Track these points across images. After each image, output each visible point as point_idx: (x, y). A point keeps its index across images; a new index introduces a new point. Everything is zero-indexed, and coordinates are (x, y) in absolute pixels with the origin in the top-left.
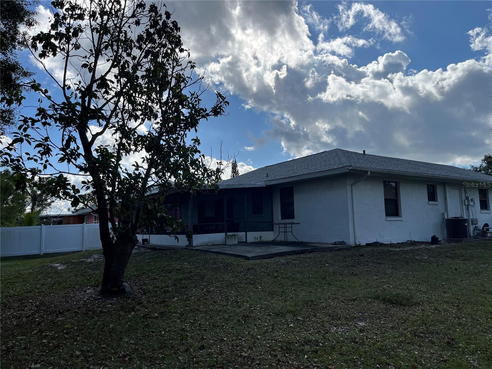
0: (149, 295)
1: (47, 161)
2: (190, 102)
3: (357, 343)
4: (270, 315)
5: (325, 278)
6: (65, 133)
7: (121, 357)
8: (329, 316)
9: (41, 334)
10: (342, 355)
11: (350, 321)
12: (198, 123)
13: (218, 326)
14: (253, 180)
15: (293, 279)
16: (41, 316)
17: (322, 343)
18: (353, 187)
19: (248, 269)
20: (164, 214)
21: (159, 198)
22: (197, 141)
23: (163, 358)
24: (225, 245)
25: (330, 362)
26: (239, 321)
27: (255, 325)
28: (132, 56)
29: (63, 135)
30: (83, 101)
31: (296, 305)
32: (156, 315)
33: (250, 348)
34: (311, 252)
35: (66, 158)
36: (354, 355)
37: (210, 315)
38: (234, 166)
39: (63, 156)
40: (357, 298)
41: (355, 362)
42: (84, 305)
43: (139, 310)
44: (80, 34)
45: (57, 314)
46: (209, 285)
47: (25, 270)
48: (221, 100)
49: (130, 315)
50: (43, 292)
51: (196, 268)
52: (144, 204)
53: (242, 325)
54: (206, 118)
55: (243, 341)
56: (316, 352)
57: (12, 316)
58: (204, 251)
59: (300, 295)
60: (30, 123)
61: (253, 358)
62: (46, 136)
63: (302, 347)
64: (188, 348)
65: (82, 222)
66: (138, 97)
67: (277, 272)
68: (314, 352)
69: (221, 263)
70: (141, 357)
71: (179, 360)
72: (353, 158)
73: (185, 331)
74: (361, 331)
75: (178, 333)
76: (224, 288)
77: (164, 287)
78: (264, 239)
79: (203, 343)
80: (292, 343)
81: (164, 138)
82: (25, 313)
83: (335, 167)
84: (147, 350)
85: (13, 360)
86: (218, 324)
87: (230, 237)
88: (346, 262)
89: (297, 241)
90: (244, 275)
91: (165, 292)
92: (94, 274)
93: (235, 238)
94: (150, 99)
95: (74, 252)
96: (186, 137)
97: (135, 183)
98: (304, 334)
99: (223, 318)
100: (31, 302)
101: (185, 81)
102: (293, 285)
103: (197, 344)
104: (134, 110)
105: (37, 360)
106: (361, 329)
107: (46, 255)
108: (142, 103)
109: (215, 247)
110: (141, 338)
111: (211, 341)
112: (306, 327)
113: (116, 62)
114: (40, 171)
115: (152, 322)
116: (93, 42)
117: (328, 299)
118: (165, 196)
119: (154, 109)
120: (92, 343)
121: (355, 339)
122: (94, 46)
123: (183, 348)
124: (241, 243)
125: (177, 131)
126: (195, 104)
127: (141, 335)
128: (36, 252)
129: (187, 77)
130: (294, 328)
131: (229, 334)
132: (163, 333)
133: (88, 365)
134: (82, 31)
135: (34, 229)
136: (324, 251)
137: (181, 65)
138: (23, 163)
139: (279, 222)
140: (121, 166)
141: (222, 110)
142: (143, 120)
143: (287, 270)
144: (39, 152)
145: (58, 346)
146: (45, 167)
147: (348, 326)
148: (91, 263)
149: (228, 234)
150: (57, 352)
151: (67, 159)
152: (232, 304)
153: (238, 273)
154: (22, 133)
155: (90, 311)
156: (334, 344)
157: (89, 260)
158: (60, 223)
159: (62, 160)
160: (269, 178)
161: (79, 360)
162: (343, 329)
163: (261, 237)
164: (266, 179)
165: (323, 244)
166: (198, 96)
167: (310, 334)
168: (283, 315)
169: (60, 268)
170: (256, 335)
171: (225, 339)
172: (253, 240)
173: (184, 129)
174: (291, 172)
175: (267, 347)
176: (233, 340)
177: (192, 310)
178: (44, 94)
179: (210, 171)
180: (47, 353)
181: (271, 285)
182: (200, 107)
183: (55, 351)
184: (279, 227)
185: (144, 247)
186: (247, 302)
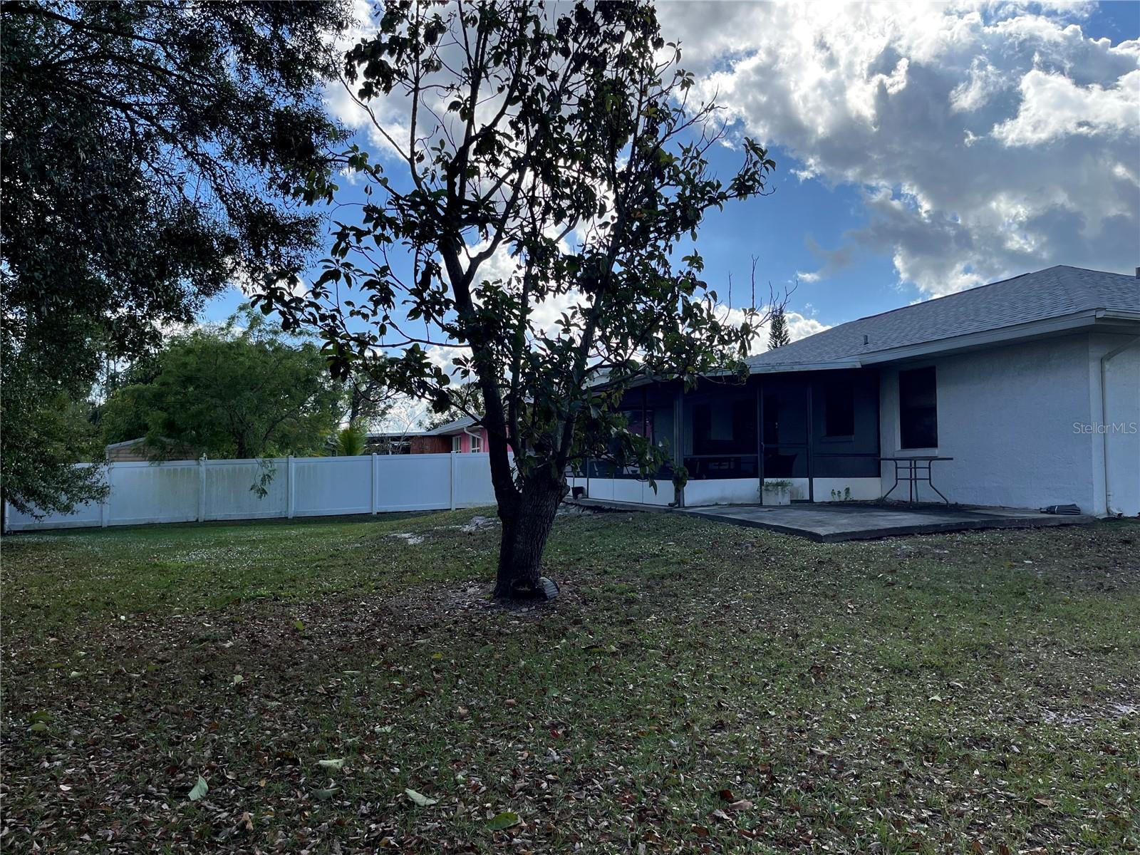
0: (594, 607)
1: (386, 318)
2: (681, 169)
3: (1114, 752)
4: (879, 671)
5: (1024, 594)
6: (420, 257)
7: (548, 728)
8: (1037, 684)
9: (389, 668)
10: (1073, 776)
11: (1094, 701)
12: (698, 217)
13: (753, 684)
14: (828, 353)
15: (937, 591)
16: (384, 633)
17: (1018, 746)
18: (1107, 366)
19: (819, 562)
20: (625, 431)
21: (609, 396)
22: (695, 261)
23: (636, 738)
24: (760, 505)
25: (1041, 791)
26: (802, 676)
27: (843, 689)
28: (549, 73)
29: (416, 261)
30: (451, 185)
31: (946, 653)
32: (614, 648)
33: (834, 739)
34: (983, 529)
35: (422, 310)
36: (1107, 780)
37: (734, 659)
38: (778, 324)
39: (415, 305)
40: (1113, 647)
41: (1107, 796)
42: (465, 617)
43: (577, 636)
44: (439, 35)
45: (414, 632)
46: (727, 592)
47: (347, 543)
48: (755, 158)
49: (558, 643)
50: (385, 587)
51: (695, 553)
52: (582, 407)
53: (810, 686)
54: (718, 203)
55: (816, 721)
56: (1005, 765)
57: (331, 630)
58: (713, 517)
59: (955, 630)
60: (352, 239)
61: (842, 761)
62: (383, 264)
63: (965, 751)
64: (688, 724)
65: (448, 449)
66: (565, 167)
67: (893, 572)
68: (1000, 764)
69: (753, 546)
70: (589, 732)
71: (671, 746)
72: (1107, 288)
73: (678, 689)
74: (1124, 726)
75: (664, 691)
76: (761, 602)
77: (627, 591)
78: (856, 496)
79: (722, 716)
80: (938, 738)
81: (620, 257)
82: (355, 625)
83: (1055, 314)
84: (600, 718)
85: (339, 714)
86: (754, 679)
87: (770, 488)
88: (1081, 556)
89: (942, 501)
90: (809, 575)
91: (630, 602)
92: (479, 556)
93: (783, 491)
94: (589, 169)
95: (434, 511)
96: (670, 252)
97: (560, 363)
98: (969, 721)
99: (764, 667)
100: (363, 606)
101: (670, 121)
102: (935, 606)
103: (706, 717)
104: (555, 196)
105: (386, 719)
106: (1124, 722)
107: (383, 516)
108: (571, 180)
109: (735, 510)
110: (586, 692)
111: (740, 715)
112: (974, 704)
113: (517, 90)
114: (374, 339)
115: (605, 663)
116: (467, 50)
117: (1034, 645)
118: (622, 392)
119: (598, 193)
120: (487, 693)
121: (1108, 742)
122: (469, 58)
123: (676, 723)
124: (797, 503)
125: (650, 239)
126: (692, 172)
127: (585, 687)
128: (364, 509)
129: (675, 110)
130: (943, 704)
131: (779, 703)
132: (631, 687)
133: (483, 737)
134: (442, 30)
135: (358, 461)
136: (1019, 529)
137: (660, 81)
138: (341, 322)
139: (897, 455)
140: (531, 324)
141: (758, 182)
142: (573, 219)
143: (920, 570)
144: (371, 299)
145: (422, 694)
146: (383, 330)
147: (1088, 713)
148: (470, 534)
149: (766, 480)
150: (421, 706)
151: (424, 312)
152: (783, 638)
153: (795, 570)
154: (338, 261)
155: (477, 630)
156: (1051, 750)
157: (467, 529)
158: (406, 450)
159: (414, 314)
160: (871, 347)
161: (466, 725)
162: (1074, 717)
163: (847, 490)
164: (862, 349)
165: (1015, 510)
166: (699, 154)
167: (985, 722)
168: (912, 674)
169: (411, 542)
170: (846, 712)
171: (772, 713)
172: (829, 498)
173: (666, 234)
174: (930, 331)
175: (876, 741)
176: (790, 717)
177: (690, 645)
178: (374, 174)
179: (726, 332)
180: (401, 705)
181: (879, 602)
182: (705, 179)
183: (418, 703)
184: (897, 468)
185: (576, 505)
186: (820, 636)
